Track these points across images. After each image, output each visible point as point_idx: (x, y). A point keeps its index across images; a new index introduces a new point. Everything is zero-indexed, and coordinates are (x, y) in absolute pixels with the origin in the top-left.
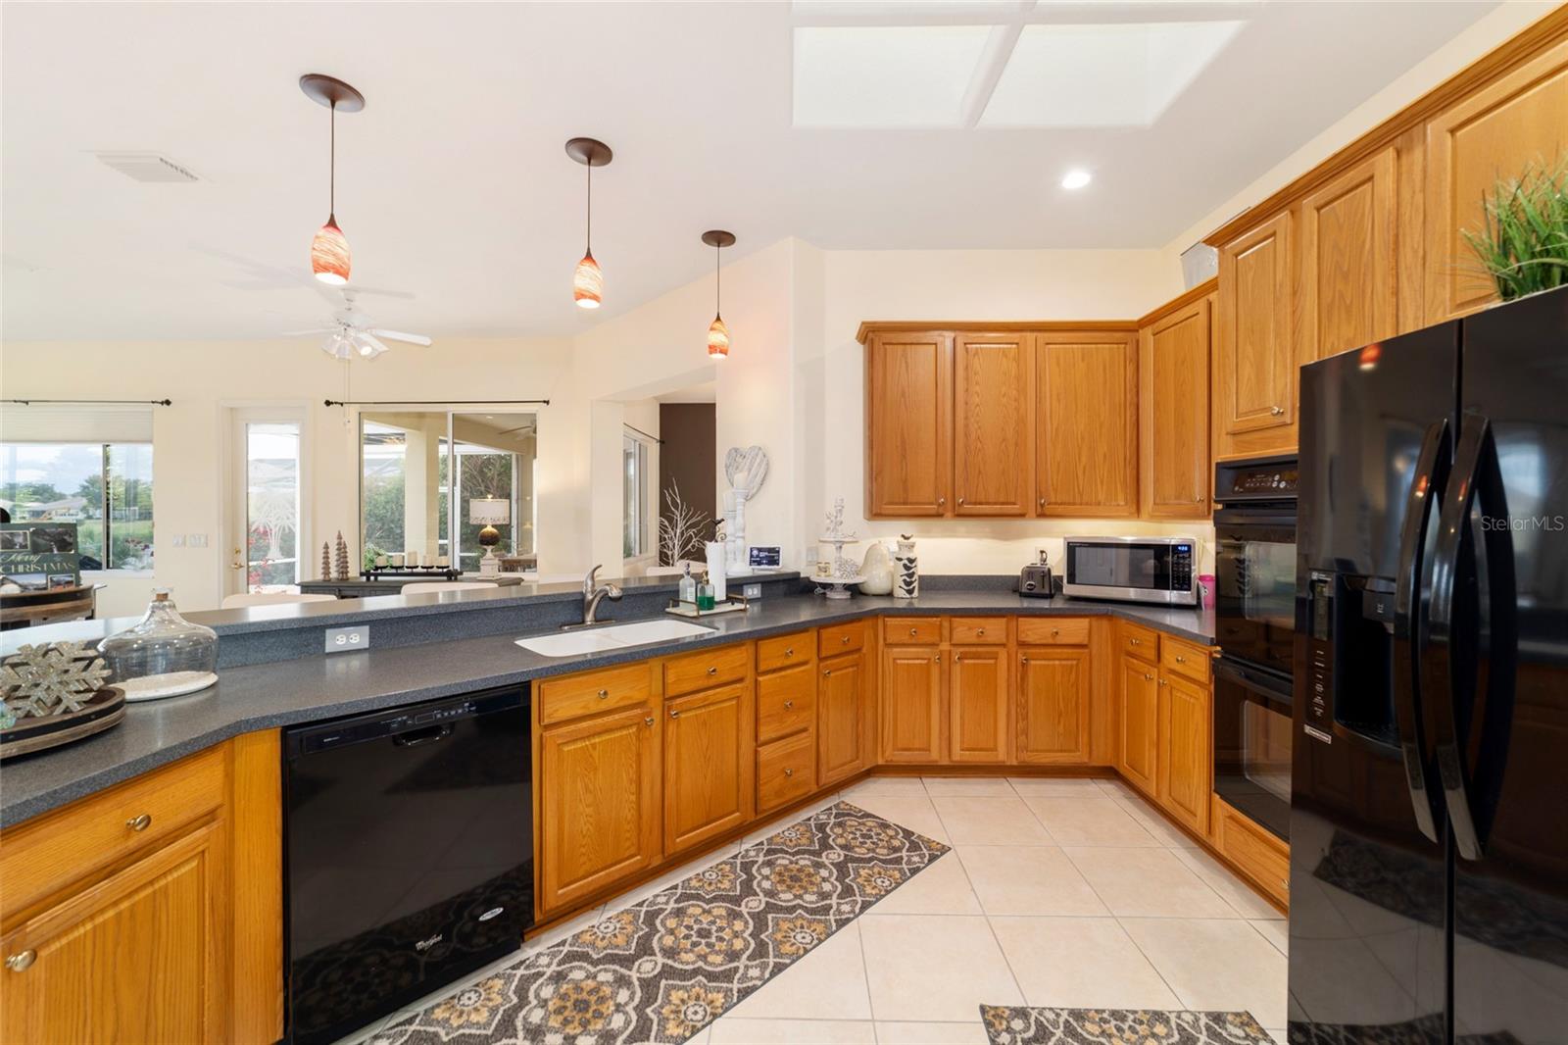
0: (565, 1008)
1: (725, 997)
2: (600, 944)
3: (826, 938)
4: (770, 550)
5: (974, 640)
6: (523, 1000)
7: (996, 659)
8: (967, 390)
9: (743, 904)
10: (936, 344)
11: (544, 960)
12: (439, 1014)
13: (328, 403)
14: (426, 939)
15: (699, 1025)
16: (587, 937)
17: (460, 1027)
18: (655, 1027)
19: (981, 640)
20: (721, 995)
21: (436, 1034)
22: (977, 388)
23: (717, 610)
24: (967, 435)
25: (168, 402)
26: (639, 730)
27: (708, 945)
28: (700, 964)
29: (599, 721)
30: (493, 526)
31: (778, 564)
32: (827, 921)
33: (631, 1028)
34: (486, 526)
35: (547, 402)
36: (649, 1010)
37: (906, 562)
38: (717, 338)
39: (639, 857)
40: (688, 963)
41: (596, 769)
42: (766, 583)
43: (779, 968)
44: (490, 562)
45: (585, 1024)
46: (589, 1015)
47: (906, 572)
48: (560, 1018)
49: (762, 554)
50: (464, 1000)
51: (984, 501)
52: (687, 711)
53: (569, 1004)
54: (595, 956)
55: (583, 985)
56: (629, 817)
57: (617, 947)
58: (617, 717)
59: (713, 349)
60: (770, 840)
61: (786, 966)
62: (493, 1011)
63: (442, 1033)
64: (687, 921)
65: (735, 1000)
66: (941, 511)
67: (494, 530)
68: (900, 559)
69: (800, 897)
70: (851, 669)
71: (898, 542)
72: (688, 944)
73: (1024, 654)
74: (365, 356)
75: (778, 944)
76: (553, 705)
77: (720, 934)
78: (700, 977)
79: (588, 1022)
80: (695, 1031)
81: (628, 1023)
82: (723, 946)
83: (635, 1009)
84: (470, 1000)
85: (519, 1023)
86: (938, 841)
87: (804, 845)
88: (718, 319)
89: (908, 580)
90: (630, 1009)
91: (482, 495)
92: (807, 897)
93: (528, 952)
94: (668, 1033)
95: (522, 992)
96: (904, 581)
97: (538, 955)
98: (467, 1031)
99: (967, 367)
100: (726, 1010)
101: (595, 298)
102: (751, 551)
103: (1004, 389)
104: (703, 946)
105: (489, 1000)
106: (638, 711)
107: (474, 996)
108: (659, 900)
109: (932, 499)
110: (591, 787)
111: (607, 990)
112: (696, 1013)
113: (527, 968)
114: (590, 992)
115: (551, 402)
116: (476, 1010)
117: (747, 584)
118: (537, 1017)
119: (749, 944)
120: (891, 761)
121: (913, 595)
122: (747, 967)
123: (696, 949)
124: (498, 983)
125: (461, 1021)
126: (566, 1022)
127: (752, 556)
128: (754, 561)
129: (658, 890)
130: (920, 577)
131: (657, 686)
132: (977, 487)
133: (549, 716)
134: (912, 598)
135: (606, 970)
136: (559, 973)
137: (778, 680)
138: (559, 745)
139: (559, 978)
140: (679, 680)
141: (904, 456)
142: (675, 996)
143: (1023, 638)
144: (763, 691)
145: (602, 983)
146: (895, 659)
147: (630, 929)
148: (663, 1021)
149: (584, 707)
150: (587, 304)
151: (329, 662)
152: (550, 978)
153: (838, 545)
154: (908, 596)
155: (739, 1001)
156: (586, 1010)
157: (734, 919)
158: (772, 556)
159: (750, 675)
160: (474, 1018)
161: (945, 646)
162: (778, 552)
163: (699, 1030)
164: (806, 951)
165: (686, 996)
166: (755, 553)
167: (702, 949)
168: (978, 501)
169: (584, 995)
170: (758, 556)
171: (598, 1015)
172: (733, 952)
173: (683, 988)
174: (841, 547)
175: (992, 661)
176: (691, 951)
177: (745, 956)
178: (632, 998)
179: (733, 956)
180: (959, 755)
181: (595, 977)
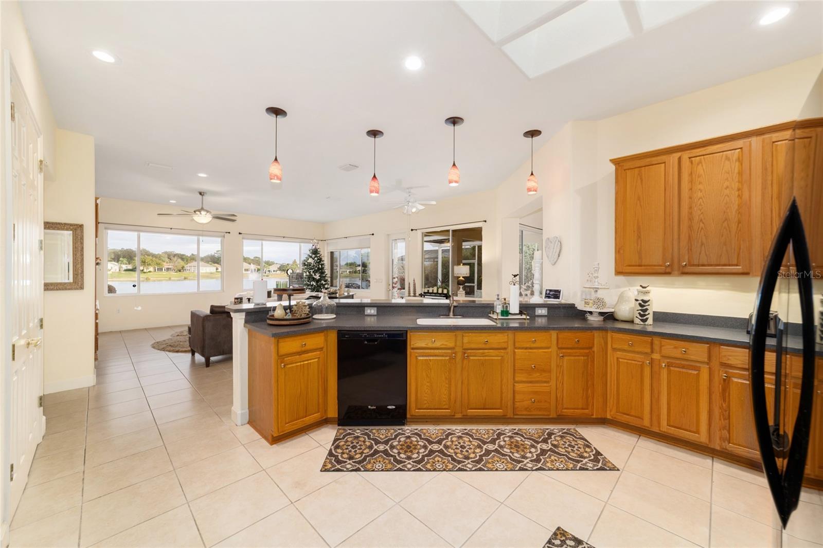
0: (404, 445)
1: (452, 467)
2: (427, 434)
3: (509, 471)
4: (556, 291)
5: (679, 356)
6: (395, 438)
7: (699, 371)
8: (691, 189)
9: (486, 445)
10: (665, 163)
11: (408, 431)
12: (374, 431)
13: (412, 230)
14: (371, 406)
15: (438, 469)
16: (425, 431)
17: (377, 436)
18: (424, 463)
19: (686, 357)
20: (452, 466)
21: (370, 435)
22: (701, 187)
23: (510, 317)
24: (691, 219)
25: (373, 234)
26: (450, 359)
27: (461, 451)
28: (453, 455)
29: (432, 351)
30: (463, 277)
31: (559, 298)
32: (517, 465)
33: (417, 459)
34: (460, 277)
35: (485, 221)
36: (426, 458)
37: (641, 302)
38: (531, 184)
39: (449, 411)
40: (449, 452)
41: (431, 369)
42: (550, 307)
43: (480, 470)
44: (461, 292)
45: (406, 452)
46: (409, 450)
47: (641, 308)
48: (401, 447)
49: (551, 293)
50: (382, 431)
51: (706, 263)
52: (473, 356)
53: (406, 445)
54: (423, 437)
55: (413, 442)
56: (445, 393)
57: (431, 438)
58: (440, 351)
59: (529, 190)
60: (519, 430)
61: (484, 470)
62: (386, 437)
63: (372, 435)
64: (461, 441)
65: (455, 469)
66: (668, 270)
67: (463, 279)
68: (637, 300)
69: (513, 453)
70: (582, 358)
71: (637, 290)
72: (455, 447)
73: (726, 373)
74: (415, 212)
75: (487, 462)
76: (415, 342)
77: (468, 450)
78: (450, 458)
79: (407, 452)
80: (435, 470)
81: (417, 458)
82: (466, 454)
83: (422, 455)
84: (383, 432)
85: (390, 443)
86: (614, 464)
87: (535, 437)
88: (532, 174)
89: (642, 313)
90: (421, 455)
91: (459, 264)
92: (516, 455)
93: (406, 428)
94: (426, 466)
95: (396, 436)
96: (639, 313)
97: (407, 429)
98: (377, 438)
99: (691, 173)
100: (451, 471)
101: (456, 182)
102: (546, 291)
103: (727, 183)
104: (459, 450)
105: (387, 434)
106: (450, 351)
107: (384, 431)
108: (457, 431)
109: (661, 263)
110: (429, 375)
111: (419, 447)
112: (439, 466)
113: (402, 431)
114: (413, 445)
115: (487, 221)
116: (383, 435)
117: (537, 307)
118: (395, 443)
119: (477, 457)
120: (615, 418)
121: (646, 323)
122: (468, 463)
123: (456, 450)
124: (393, 431)
125: (378, 435)
126: (402, 449)
127: (546, 294)
128: (547, 296)
129: (459, 428)
130: (654, 312)
131: (459, 343)
132: (700, 254)
133: (413, 345)
134: (645, 325)
135: (423, 442)
136: (409, 436)
137: (527, 354)
138: (417, 356)
139: (409, 437)
140: (470, 342)
141: (639, 237)
142: (437, 459)
143: (725, 360)
144: (517, 357)
145: (419, 445)
146: (618, 358)
147: (440, 434)
148: (428, 462)
149: (426, 344)
150: (454, 185)
151: (366, 317)
152: (406, 436)
153: (595, 290)
154: (642, 323)
155: (457, 471)
156: (409, 449)
157: (478, 448)
158: (556, 294)
159: (510, 348)
160: (381, 436)
161: (656, 356)
162: (560, 292)
163: (436, 471)
164: (497, 470)
165: (441, 460)
166: (548, 292)
167: (459, 451)
168: (701, 263)
169: (411, 445)
170: (549, 294)
171: (411, 452)
172: (468, 456)
173: (442, 458)
174: (596, 291)
175: (696, 372)
176: (454, 450)
177: (471, 460)
178: (424, 452)
179: (467, 458)
180: (664, 428)
181: (419, 442)
